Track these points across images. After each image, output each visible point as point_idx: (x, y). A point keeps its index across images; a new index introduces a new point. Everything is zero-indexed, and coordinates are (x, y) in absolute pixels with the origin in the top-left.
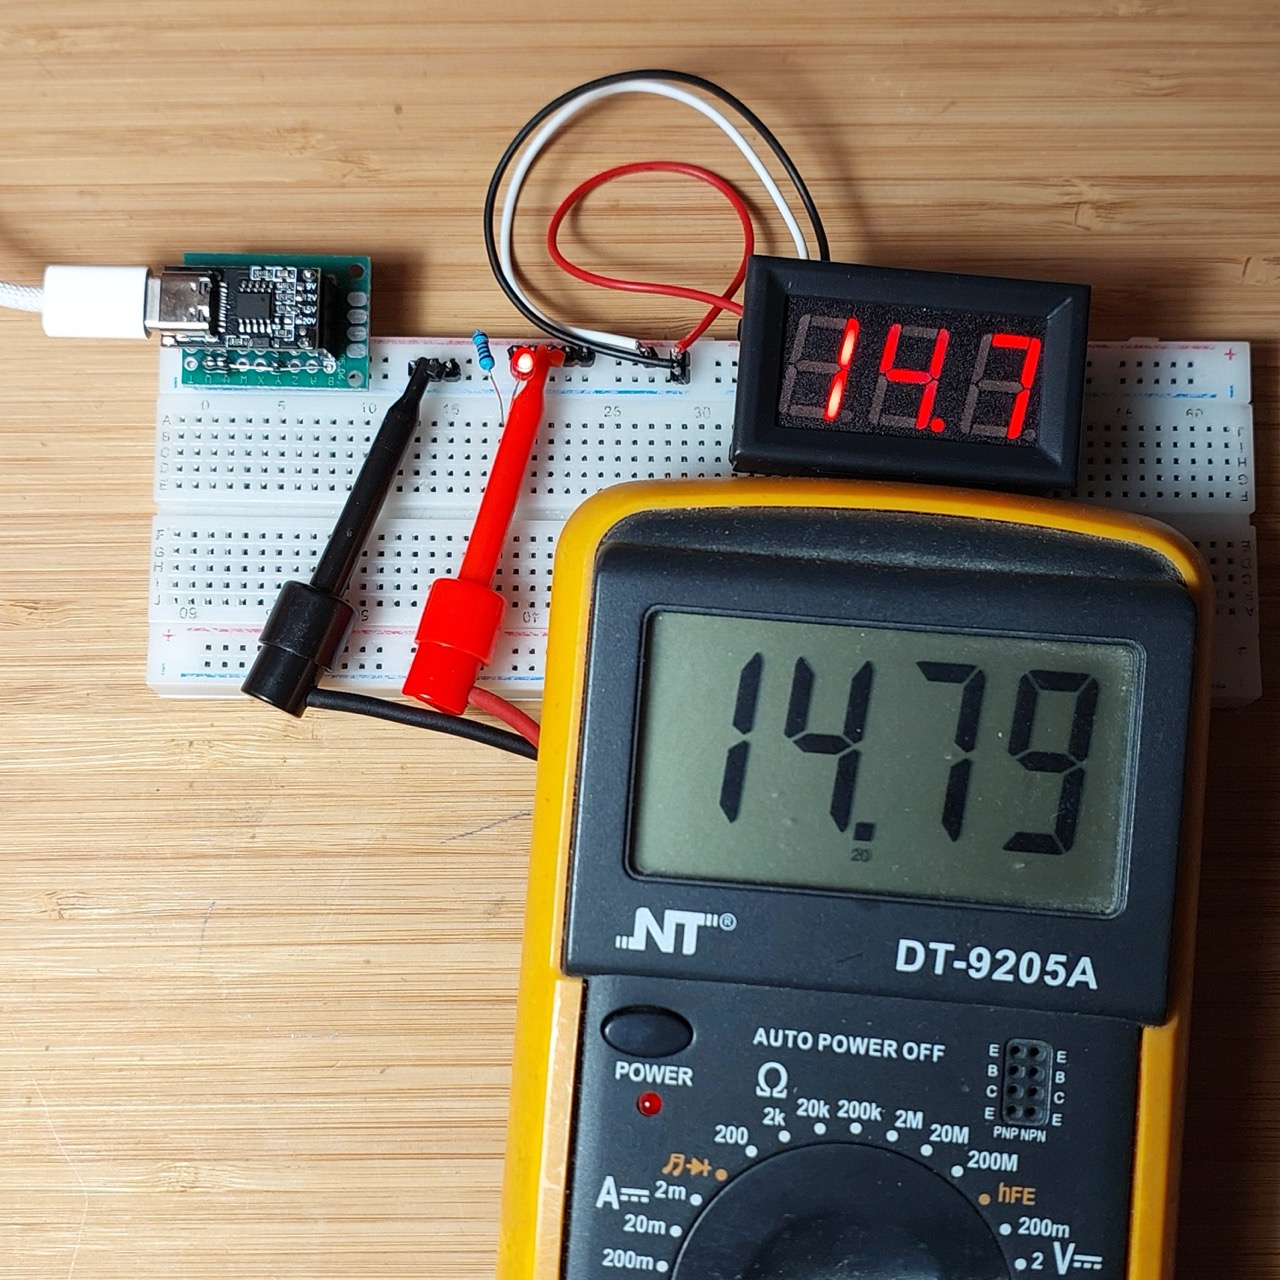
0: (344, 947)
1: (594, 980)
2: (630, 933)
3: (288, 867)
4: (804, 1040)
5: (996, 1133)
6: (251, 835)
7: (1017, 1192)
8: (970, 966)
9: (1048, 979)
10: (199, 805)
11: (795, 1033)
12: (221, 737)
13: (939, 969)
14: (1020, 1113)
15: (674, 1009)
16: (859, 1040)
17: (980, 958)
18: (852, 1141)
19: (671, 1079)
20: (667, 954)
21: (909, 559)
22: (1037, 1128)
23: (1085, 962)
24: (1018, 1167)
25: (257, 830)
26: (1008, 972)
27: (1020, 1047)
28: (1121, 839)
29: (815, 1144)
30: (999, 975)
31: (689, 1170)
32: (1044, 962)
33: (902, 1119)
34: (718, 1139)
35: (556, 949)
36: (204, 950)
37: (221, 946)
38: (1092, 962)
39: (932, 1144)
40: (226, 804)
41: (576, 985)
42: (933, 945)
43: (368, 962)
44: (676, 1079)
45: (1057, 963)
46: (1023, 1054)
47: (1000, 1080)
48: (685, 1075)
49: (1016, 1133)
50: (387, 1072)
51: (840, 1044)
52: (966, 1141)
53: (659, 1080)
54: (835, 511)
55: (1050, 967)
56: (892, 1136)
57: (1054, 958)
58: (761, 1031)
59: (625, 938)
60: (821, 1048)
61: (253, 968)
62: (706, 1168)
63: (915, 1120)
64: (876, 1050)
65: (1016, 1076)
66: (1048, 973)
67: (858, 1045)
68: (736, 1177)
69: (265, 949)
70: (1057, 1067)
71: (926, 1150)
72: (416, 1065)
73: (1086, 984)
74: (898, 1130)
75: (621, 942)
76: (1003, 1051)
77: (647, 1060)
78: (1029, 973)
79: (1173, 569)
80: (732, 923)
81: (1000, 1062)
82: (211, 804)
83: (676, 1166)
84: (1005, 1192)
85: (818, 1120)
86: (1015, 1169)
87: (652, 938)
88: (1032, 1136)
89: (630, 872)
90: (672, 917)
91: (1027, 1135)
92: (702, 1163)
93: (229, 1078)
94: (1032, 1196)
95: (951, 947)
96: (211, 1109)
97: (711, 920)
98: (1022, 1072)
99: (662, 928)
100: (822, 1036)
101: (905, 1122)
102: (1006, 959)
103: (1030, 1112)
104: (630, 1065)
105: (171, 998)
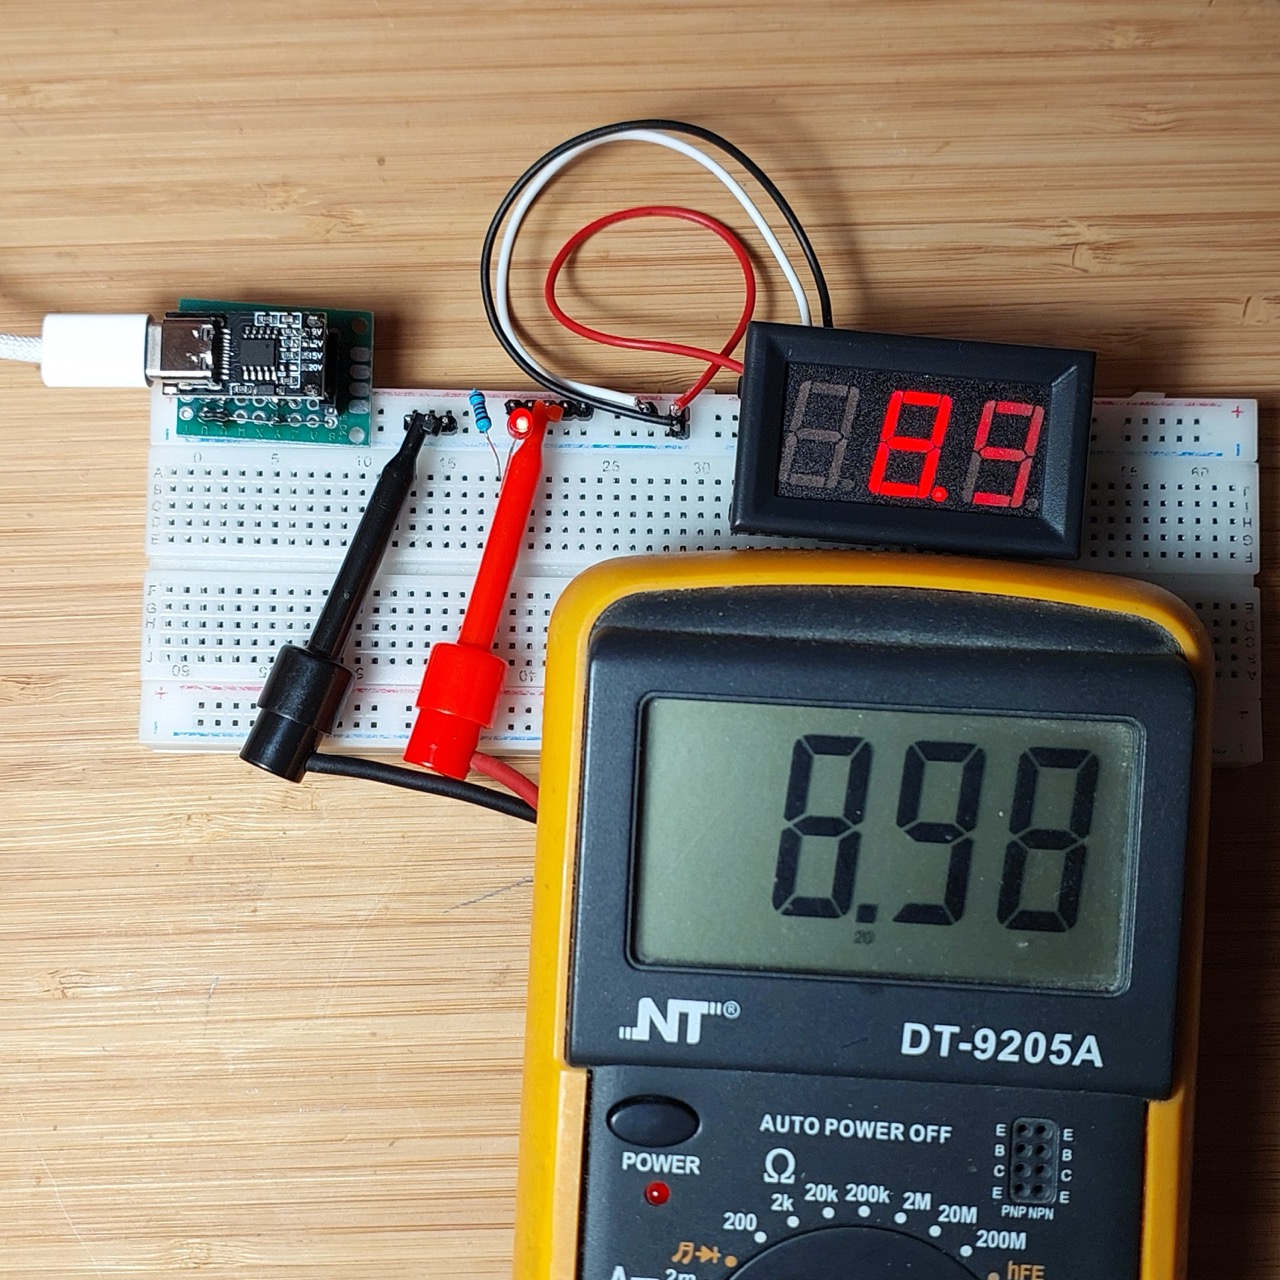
0: (350, 1020)
1: (599, 1071)
2: (633, 1024)
3: (291, 940)
4: (811, 1126)
5: (1004, 1212)
6: (252, 908)
7: (1026, 1270)
8: (975, 1048)
9: (1053, 1059)
10: (199, 879)
11: (802, 1118)
12: (220, 810)
13: (944, 1051)
14: (1027, 1192)
15: (680, 1098)
16: (865, 1123)
17: (985, 1039)
18: (862, 1223)
19: (679, 1168)
20: (671, 1044)
21: (904, 637)
22: (1044, 1206)
23: (1090, 1041)
24: (1027, 1245)
25: (259, 904)
26: (1013, 1053)
27: (1027, 1125)
28: (1123, 917)
29: (825, 1228)
30: (1004, 1056)
31: (698, 1258)
32: (1049, 1042)
33: (910, 1201)
34: (727, 1226)
35: (559, 1039)
36: (209, 1026)
37: (226, 1021)
38: (1097, 1041)
39: (941, 1224)
40: (227, 878)
41: (580, 1076)
42: (938, 1028)
43: (374, 1034)
44: (683, 1168)
45: (1062, 1042)
46: (1029, 1133)
47: (1006, 1160)
48: (693, 1164)
49: (1024, 1212)
50: (395, 1144)
51: (847, 1128)
52: (974, 1221)
53: (666, 1170)
54: (830, 589)
55: (1055, 1046)
56: (901, 1218)
57: (1059, 1037)
58: (768, 1118)
59: (628, 1029)
60: (827, 1132)
61: (259, 1043)
62: (716, 1255)
63: (923, 1201)
64: (882, 1134)
65: (1022, 1155)
66: (1053, 1053)
67: (865, 1129)
68: (745, 1263)
69: (270, 1023)
70: (1064, 1145)
71: (935, 1231)
72: (426, 1137)
73: (1092, 1062)
74: (906, 1211)
75: (625, 1033)
76: (1009, 1131)
77: (654, 1150)
78: (1034, 1053)
79: (1172, 640)
80: (736, 1010)
81: (1007, 1141)
82: (211, 879)
83: (685, 1254)
84: (1014, 1271)
85: (827, 1204)
86: (1023, 1247)
87: (656, 1028)
88: (1040, 1214)
89: (632, 962)
90: (675, 1006)
91: (1035, 1213)
92: (712, 1250)
93: (238, 1154)
94: (1041, 1274)
95: (956, 1029)
96: (222, 1186)
97: (714, 1008)
98: (1029, 1151)
99: (665, 1017)
100: (828, 1121)
101: (913, 1204)
102: (1011, 1039)
103: (1037, 1190)
104: (637, 1155)
105: (178, 1074)
